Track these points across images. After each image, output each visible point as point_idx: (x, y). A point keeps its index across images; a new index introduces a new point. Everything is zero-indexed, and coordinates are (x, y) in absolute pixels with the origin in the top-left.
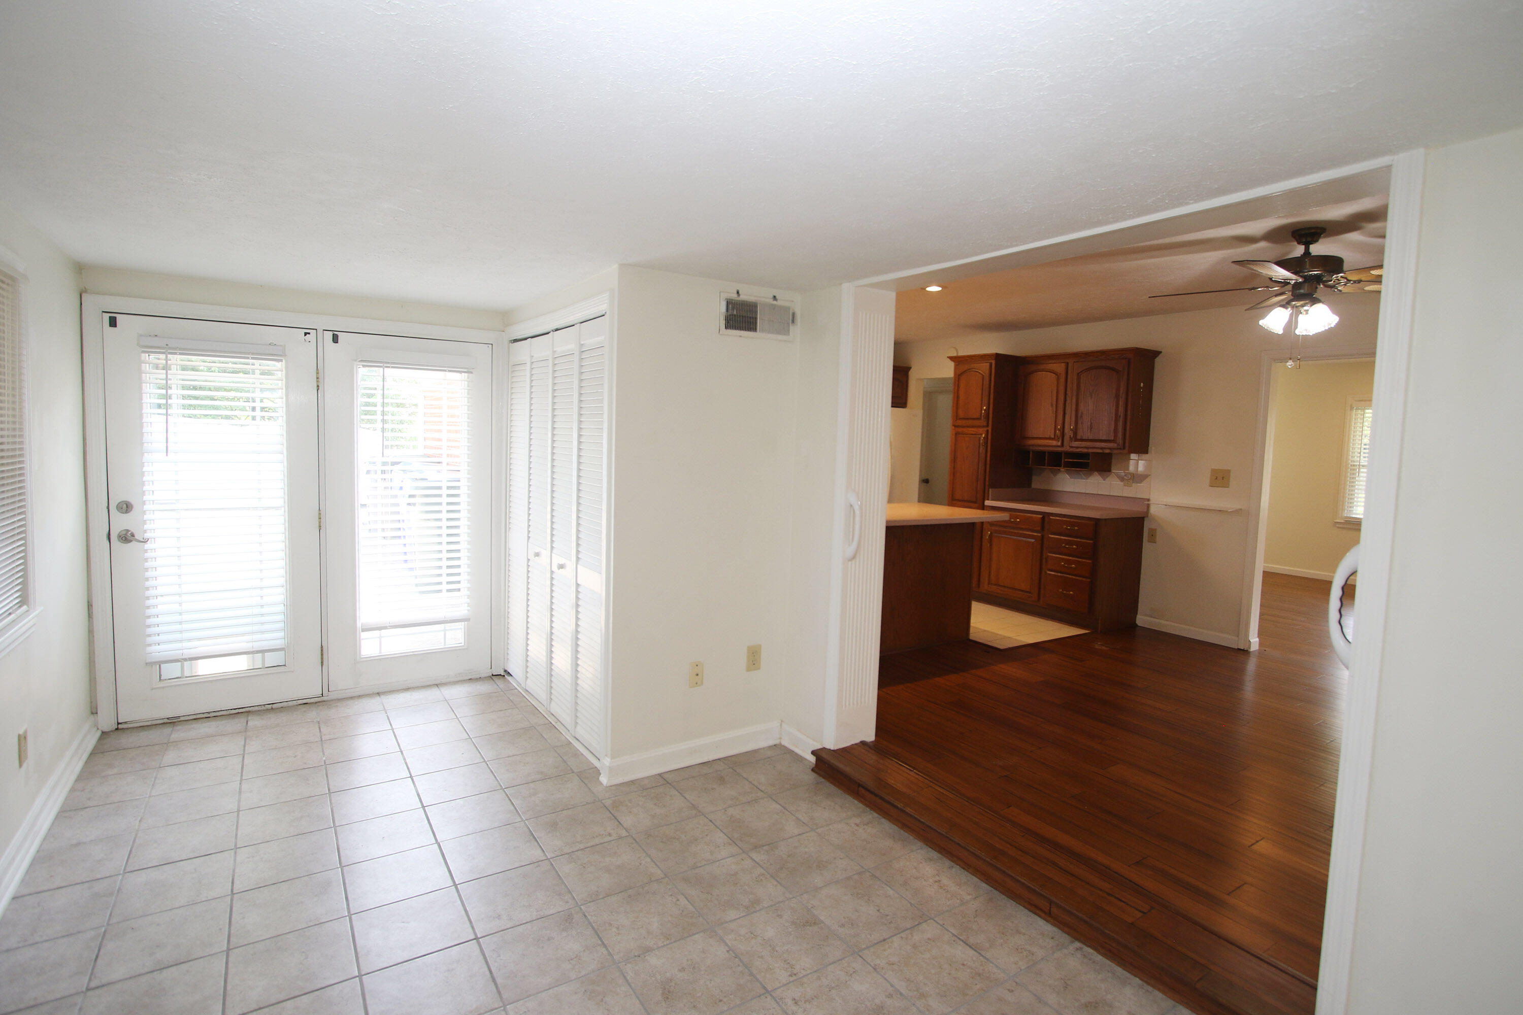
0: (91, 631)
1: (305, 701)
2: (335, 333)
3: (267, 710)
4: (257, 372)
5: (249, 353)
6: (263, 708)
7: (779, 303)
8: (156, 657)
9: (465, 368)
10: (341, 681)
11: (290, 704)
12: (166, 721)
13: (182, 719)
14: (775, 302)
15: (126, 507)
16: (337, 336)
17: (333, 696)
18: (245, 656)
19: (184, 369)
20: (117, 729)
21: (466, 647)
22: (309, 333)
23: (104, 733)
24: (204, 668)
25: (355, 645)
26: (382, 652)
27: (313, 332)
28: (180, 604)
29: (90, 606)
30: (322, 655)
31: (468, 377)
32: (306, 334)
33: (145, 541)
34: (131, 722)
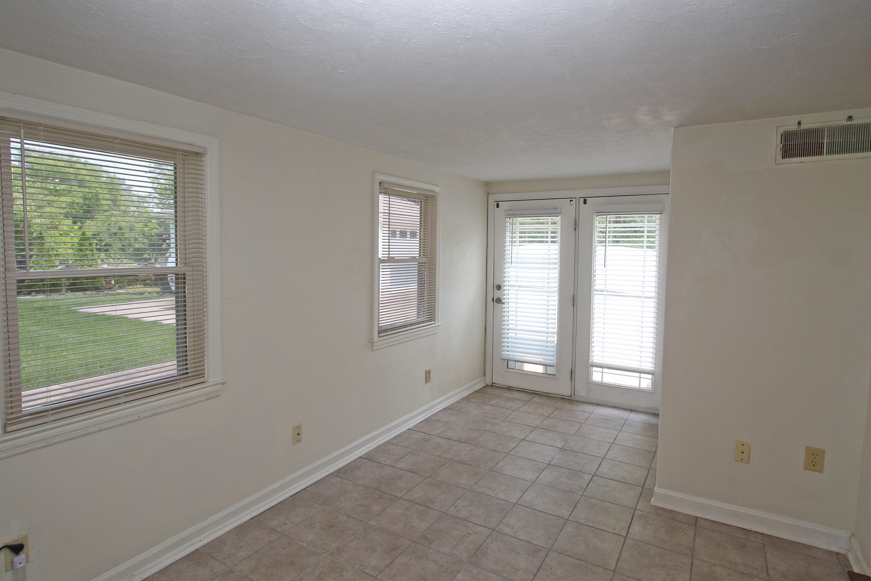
0: (485, 340)
1: (563, 397)
2: (585, 198)
3: (546, 396)
4: (550, 223)
5: (544, 214)
6: (544, 394)
7: (854, 122)
8: (505, 357)
9: (658, 211)
10: (581, 392)
11: (556, 396)
12: (508, 387)
13: (514, 388)
14: (850, 123)
15: (499, 287)
16: (586, 200)
17: (576, 398)
18: (542, 366)
19: (521, 224)
20: (492, 385)
21: (652, 392)
22: (572, 200)
23: (487, 385)
24: (528, 367)
25: (589, 374)
26: (603, 381)
27: (574, 199)
28: (516, 334)
29: (486, 329)
30: (571, 374)
31: (660, 217)
32: (571, 201)
33: (503, 303)
34: (497, 384)
